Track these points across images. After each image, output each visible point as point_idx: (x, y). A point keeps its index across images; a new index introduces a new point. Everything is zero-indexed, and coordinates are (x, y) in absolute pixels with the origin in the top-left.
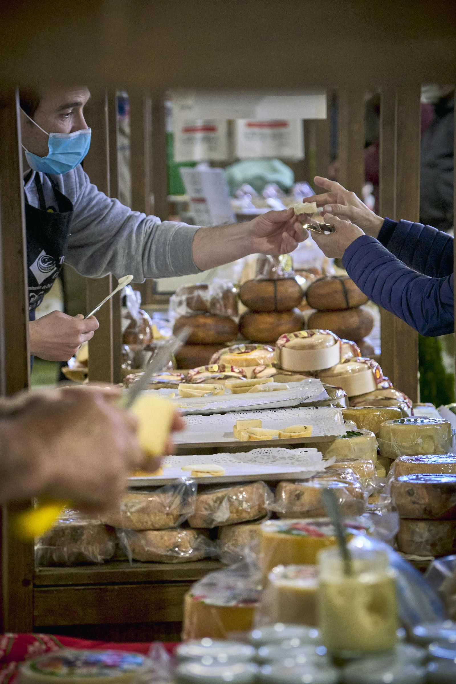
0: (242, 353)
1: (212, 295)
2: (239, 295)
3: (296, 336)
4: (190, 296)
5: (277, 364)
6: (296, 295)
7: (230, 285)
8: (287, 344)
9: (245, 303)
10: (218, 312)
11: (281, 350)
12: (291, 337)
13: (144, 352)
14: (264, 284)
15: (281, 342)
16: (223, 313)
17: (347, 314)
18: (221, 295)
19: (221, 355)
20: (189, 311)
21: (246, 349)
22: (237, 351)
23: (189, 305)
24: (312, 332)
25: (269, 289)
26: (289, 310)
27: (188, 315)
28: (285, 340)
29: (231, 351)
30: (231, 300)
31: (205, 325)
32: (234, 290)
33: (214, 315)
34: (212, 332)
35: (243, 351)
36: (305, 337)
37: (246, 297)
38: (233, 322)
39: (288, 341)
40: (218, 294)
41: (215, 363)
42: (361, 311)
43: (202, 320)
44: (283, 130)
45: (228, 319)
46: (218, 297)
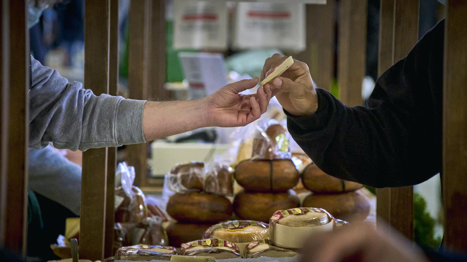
0: (236, 228)
1: (208, 174)
2: (235, 175)
3: (290, 213)
4: (186, 173)
5: (270, 240)
6: (292, 176)
7: (226, 164)
8: (280, 221)
9: (240, 183)
10: (213, 190)
11: (274, 227)
12: (285, 214)
13: (136, 229)
14: (260, 163)
15: (274, 218)
16: (218, 192)
17: (343, 197)
18: (216, 173)
19: (215, 230)
20: (184, 188)
21: (239, 225)
22: (231, 227)
23: (184, 182)
24: (306, 209)
25: (265, 168)
26: (284, 191)
27: (183, 193)
28: (279, 216)
29: (225, 227)
30: (227, 179)
31: (199, 203)
32: (230, 169)
33: (210, 193)
34: (206, 211)
35: (237, 226)
36: (300, 214)
37: (241, 177)
38: (228, 201)
39: (282, 217)
40: (213, 173)
41: (208, 237)
42: (358, 195)
43: (196, 198)
44: (285, 21)
45: (223, 197)
46: (212, 175)
